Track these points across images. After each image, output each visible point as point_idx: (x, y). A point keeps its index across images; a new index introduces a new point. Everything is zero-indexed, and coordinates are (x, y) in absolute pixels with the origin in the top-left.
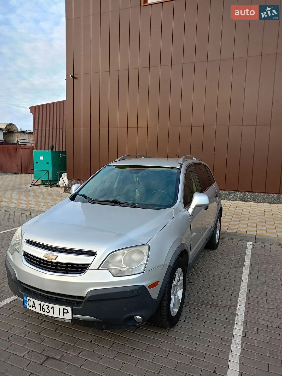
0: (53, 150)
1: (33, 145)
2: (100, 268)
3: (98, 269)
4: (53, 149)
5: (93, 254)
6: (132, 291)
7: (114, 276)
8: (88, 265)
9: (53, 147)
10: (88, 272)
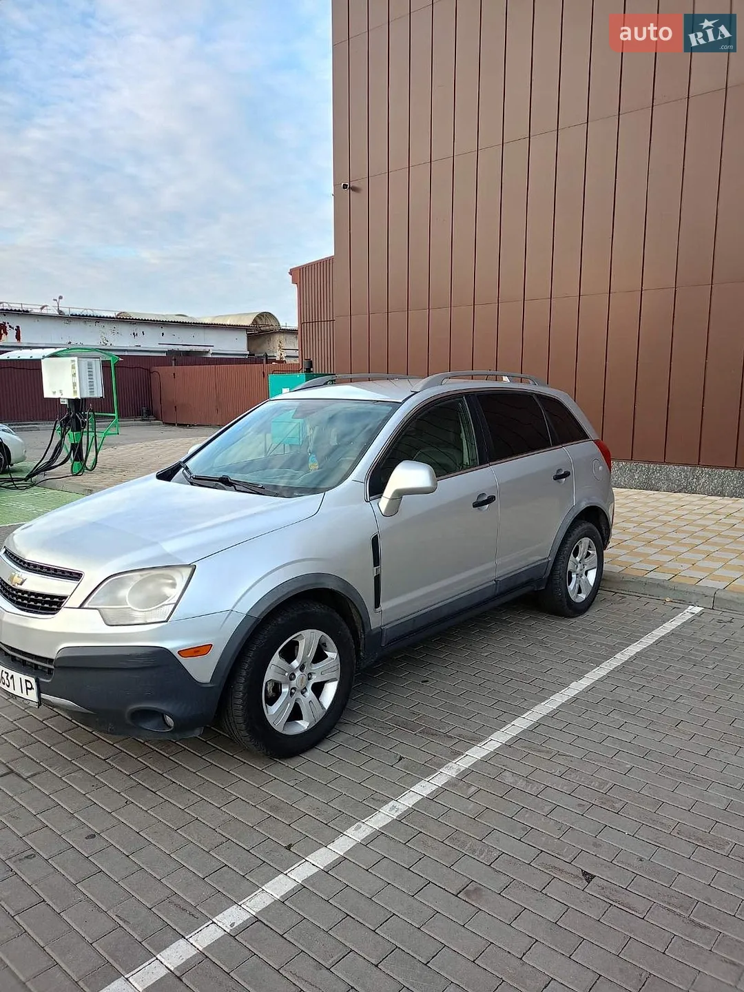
0: (310, 372)
1: (298, 361)
2: (86, 606)
3: (81, 607)
4: (312, 369)
5: (76, 576)
6: (138, 656)
7: (109, 624)
8: (65, 598)
9: (311, 364)
10: (63, 612)
